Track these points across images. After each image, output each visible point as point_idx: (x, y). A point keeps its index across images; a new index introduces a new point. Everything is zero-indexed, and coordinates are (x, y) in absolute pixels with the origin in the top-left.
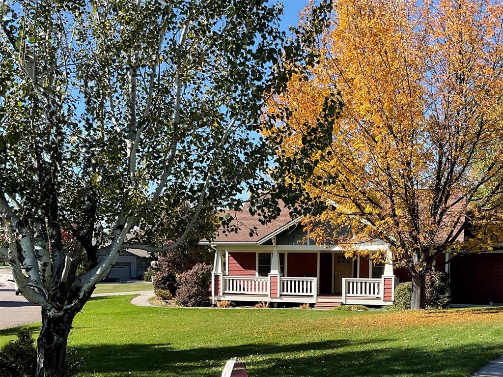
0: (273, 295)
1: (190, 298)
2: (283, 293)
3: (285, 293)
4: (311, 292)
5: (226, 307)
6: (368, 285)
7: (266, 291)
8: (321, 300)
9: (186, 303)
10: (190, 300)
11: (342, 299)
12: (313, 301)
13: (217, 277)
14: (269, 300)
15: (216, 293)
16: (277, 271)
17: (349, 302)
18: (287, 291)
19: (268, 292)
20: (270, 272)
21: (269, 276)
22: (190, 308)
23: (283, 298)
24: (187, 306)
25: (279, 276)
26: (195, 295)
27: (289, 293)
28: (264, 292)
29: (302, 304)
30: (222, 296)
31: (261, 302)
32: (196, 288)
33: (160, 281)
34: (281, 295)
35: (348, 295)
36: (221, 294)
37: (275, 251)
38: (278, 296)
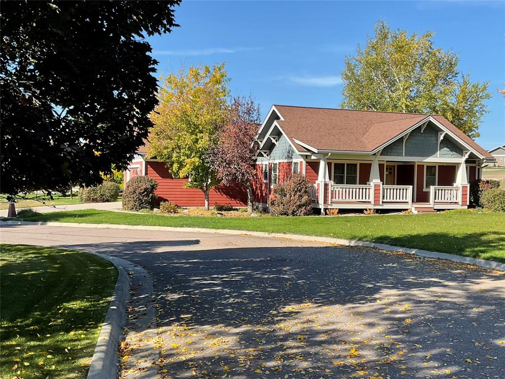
0: (376, 202)
3: (385, 200)
4: (406, 199)
7: (369, 198)
12: (409, 207)
13: (326, 186)
14: (372, 207)
15: (325, 202)
19: (372, 199)
21: (373, 184)
23: (384, 205)
25: (381, 184)
27: (389, 200)
28: (367, 200)
30: (329, 205)
34: (383, 202)
36: (330, 203)
37: (376, 161)
38: (381, 203)
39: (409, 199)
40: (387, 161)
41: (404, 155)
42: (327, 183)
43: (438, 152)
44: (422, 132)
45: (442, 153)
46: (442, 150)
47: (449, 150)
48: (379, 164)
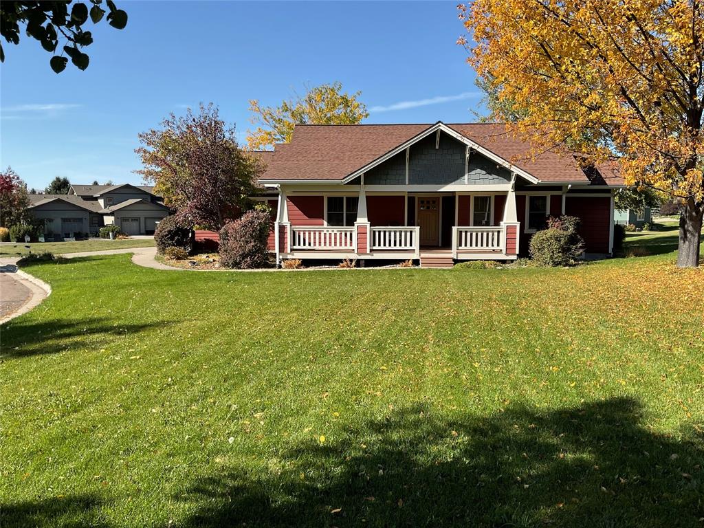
0: (361, 250)
1: (244, 256)
2: (374, 248)
3: (377, 247)
4: (411, 245)
5: (297, 268)
6: (469, 234)
7: (351, 245)
8: (425, 255)
9: (239, 263)
10: (243, 259)
11: (452, 254)
12: (415, 256)
13: (282, 228)
14: (354, 256)
15: (282, 249)
16: (366, 219)
17: (461, 257)
18: (379, 245)
19: (355, 246)
20: (356, 221)
21: (356, 225)
22: (243, 270)
23: (374, 254)
24: (240, 268)
25: (368, 225)
26: (251, 254)
27: (382, 247)
28: (348, 247)
29: (404, 261)
30: (289, 254)
31: (345, 260)
32: (253, 244)
33: (166, 236)
34: (371, 250)
35: (460, 248)
36: (289, 251)
37: (363, 192)
38: (368, 252)
39: (416, 245)
40: (408, 192)
41: (407, 183)
42: (284, 224)
43: (466, 176)
44: (437, 147)
45: (473, 177)
46: (473, 172)
47: (485, 172)
48: (367, 197)
